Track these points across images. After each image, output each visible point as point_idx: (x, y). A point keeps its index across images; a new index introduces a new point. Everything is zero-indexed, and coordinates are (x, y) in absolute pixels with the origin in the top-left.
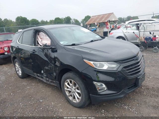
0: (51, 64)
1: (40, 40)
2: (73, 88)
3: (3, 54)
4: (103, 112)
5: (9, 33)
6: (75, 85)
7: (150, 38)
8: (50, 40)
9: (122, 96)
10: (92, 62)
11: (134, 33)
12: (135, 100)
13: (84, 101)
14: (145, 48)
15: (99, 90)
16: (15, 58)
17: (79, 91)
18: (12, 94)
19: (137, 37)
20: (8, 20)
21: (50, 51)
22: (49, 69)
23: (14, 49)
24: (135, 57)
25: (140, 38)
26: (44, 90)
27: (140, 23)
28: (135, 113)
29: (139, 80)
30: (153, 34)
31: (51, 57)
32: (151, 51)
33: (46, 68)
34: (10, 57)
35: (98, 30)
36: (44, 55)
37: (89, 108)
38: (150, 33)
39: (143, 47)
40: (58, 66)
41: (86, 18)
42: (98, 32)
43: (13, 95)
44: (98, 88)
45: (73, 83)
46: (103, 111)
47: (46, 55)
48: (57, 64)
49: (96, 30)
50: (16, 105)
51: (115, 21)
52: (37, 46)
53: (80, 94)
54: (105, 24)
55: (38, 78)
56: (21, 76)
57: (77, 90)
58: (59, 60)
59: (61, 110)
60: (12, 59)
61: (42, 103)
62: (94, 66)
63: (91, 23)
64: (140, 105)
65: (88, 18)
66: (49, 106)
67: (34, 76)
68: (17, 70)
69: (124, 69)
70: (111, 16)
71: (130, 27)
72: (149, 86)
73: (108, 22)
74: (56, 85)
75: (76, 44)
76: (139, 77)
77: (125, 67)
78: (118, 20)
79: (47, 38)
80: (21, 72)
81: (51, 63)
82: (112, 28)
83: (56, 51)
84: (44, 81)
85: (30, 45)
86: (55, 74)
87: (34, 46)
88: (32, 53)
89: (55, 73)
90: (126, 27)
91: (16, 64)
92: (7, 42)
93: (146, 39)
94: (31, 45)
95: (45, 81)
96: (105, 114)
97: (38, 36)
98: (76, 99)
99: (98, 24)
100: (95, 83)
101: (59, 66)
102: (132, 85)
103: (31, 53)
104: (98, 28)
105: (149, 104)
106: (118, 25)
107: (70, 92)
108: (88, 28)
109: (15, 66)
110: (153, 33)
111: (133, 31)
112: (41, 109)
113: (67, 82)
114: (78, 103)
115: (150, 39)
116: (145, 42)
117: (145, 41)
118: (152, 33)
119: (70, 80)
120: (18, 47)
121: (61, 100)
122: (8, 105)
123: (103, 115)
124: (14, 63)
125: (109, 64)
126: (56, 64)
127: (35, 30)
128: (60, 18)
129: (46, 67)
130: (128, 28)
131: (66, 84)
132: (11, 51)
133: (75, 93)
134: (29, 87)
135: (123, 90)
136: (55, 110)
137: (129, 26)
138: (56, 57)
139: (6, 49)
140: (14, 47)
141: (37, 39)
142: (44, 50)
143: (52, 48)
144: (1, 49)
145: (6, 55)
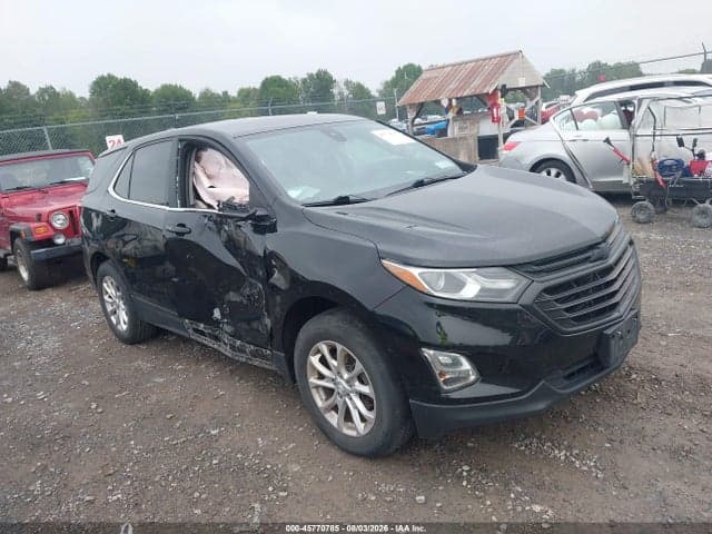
0: (254, 281)
1: (206, 182)
2: (342, 377)
3: (48, 242)
4: (465, 474)
5: (67, 150)
6: (349, 363)
7: (679, 163)
8: (246, 184)
9: (541, 406)
10: (415, 271)
11: (607, 141)
12: (599, 424)
13: (385, 426)
14: (660, 209)
15: (445, 382)
16: (99, 258)
17: (366, 389)
18: (94, 406)
19: (624, 159)
20: (58, 94)
21: (247, 228)
22: (245, 302)
23: (96, 223)
24: (591, 249)
25: (637, 163)
26: (222, 389)
27: (635, 98)
28: (594, 474)
29: (613, 342)
30: (695, 145)
31: (251, 255)
32: (683, 219)
33: (233, 297)
34: (79, 252)
35: (453, 131)
36: (221, 245)
37: (407, 457)
38: (681, 143)
39: (650, 205)
40: (280, 290)
41: (402, 77)
42: (454, 139)
43: (100, 410)
44: (441, 374)
45: (343, 354)
46: (466, 468)
47: (232, 245)
48: (278, 279)
49: (443, 132)
50: (114, 449)
51: (530, 87)
52: (193, 206)
53: (371, 401)
54: (485, 104)
55: (199, 340)
56: (126, 335)
57: (357, 383)
58: (286, 265)
59: (296, 468)
60: (88, 266)
61: (217, 438)
62: (426, 286)
63: (421, 101)
64: (616, 444)
65: (409, 74)
66: (245, 452)
67: (182, 333)
68: (109, 308)
69: (548, 297)
70: (511, 66)
71: (593, 117)
72: (664, 369)
73: (499, 94)
74: (273, 368)
75: (351, 198)
76: (609, 332)
77: (548, 291)
78: (544, 86)
79: (234, 176)
80: (126, 319)
81: (251, 276)
82: (517, 118)
83: (273, 229)
84: (223, 351)
85: (163, 204)
86: (268, 321)
87: (182, 206)
88: (175, 235)
89: (269, 316)
90: (576, 118)
91: (105, 285)
92: (61, 189)
93: (662, 167)
94: (167, 205)
95: (229, 353)
96: (473, 480)
97: (196, 164)
98: (354, 418)
99: (454, 101)
100: (428, 353)
101: (283, 288)
102: (581, 362)
103: (169, 235)
104: (454, 119)
105: (654, 440)
106: (545, 105)
107: (329, 392)
108: (410, 120)
109: (101, 292)
110: (695, 141)
111: (604, 135)
112: (214, 462)
113: (318, 351)
114: (364, 436)
115: (677, 170)
116: (657, 181)
117: (659, 178)
118: (688, 140)
119: (328, 345)
120: (113, 211)
121: (295, 427)
122: (83, 450)
123: (465, 483)
124: (95, 280)
125: (484, 276)
126: (272, 280)
127: (184, 143)
128: (285, 76)
129: (231, 293)
130: (586, 121)
131: (315, 360)
132: (85, 230)
133: (351, 399)
134: (161, 376)
135: (543, 382)
136: (269, 466)
137: (586, 110)
138: (272, 252)
139: (60, 222)
140: (98, 213)
141: (192, 179)
142: (221, 223)
143: (254, 214)
144: (39, 220)
145: (58, 245)
